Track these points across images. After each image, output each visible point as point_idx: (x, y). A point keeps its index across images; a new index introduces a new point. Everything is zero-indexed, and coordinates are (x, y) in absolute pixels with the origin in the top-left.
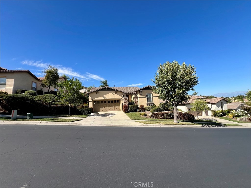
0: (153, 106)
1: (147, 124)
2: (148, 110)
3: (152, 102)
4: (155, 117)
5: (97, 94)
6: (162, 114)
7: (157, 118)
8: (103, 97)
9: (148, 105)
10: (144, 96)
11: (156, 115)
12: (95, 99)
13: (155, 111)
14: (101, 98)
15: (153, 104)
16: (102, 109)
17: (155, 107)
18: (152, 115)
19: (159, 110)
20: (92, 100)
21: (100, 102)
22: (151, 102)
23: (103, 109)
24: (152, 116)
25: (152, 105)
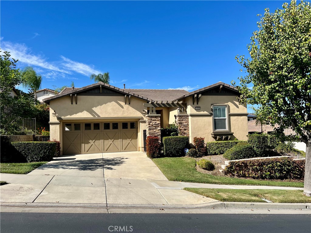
0: (231, 141)
1: (224, 200)
2: (217, 151)
3: (227, 129)
4: (238, 173)
5: (74, 103)
6: (259, 165)
7: (244, 176)
8: (92, 112)
9: (215, 138)
10: (206, 113)
11: (240, 167)
12: (69, 117)
13: (237, 155)
14: (84, 115)
15: (232, 134)
16: (87, 146)
17: (236, 143)
18: (231, 167)
19: (249, 152)
20: (59, 118)
21: (83, 127)
22: (225, 128)
23: (90, 145)
24: (229, 171)
25: (226, 139)
